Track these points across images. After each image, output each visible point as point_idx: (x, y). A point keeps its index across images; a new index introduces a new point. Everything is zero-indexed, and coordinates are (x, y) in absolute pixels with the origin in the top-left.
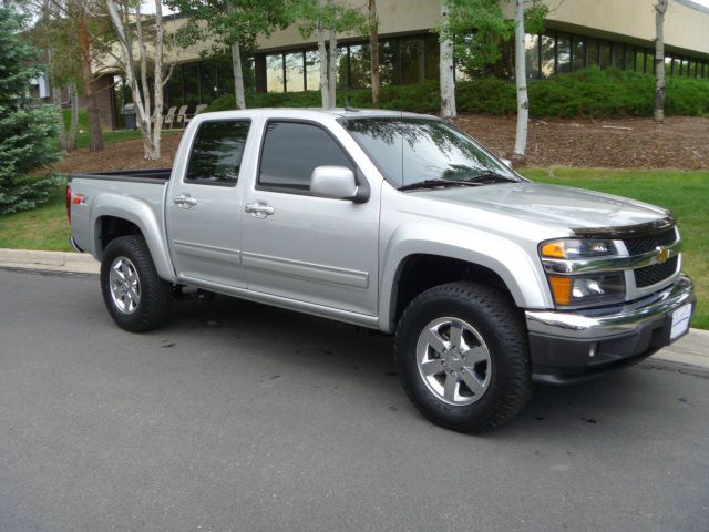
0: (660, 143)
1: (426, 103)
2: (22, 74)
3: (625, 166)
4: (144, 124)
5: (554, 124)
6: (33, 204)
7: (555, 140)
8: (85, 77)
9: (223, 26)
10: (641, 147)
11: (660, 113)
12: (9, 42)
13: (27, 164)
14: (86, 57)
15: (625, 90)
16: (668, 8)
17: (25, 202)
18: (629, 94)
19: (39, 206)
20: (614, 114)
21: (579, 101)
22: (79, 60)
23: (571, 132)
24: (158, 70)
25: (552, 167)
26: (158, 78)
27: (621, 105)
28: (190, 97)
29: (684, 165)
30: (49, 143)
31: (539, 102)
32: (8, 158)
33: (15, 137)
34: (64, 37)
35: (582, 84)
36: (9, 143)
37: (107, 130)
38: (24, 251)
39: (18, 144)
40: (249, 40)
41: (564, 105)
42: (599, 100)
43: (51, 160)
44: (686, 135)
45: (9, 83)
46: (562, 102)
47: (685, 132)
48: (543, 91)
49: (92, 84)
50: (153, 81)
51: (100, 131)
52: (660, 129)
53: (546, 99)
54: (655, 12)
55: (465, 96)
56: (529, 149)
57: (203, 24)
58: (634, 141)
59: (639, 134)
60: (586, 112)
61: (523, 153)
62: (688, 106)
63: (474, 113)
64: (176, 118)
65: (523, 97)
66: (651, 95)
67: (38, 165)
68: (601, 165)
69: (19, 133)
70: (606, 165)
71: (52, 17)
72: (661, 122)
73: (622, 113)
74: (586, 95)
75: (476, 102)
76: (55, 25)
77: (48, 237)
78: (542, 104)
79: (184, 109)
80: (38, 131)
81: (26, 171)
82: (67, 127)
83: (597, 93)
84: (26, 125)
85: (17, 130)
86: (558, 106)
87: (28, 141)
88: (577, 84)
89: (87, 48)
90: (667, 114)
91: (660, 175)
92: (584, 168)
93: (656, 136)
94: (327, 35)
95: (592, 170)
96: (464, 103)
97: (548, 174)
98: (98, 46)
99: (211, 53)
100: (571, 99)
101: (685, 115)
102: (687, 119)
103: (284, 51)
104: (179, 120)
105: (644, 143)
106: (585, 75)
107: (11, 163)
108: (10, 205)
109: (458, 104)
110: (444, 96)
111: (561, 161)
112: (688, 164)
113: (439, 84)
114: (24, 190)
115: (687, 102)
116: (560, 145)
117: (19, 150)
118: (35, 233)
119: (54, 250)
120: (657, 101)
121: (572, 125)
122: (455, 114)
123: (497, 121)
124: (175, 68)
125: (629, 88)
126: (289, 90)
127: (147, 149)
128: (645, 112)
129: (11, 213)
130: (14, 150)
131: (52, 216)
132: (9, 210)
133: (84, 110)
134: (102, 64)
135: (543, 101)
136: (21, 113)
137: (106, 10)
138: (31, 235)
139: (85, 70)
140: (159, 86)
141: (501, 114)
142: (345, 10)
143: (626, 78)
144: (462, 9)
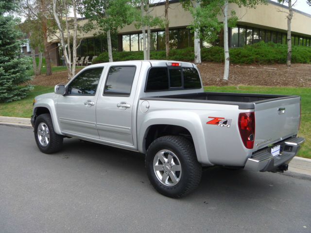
0: (287, 75)
1: (189, 57)
2: (16, 44)
3: (270, 85)
4: (68, 65)
5: (243, 67)
6: (19, 98)
7: (242, 74)
8: (45, 44)
9: (103, 23)
10: (278, 77)
11: (289, 62)
12: (11, 30)
13: (17, 81)
14: (45, 36)
15: (275, 52)
16: (293, 18)
17: (16, 97)
18: (276, 54)
19: (22, 99)
20: (269, 62)
21: (254, 57)
22: (42, 37)
23: (250, 70)
24: (74, 42)
25: (239, 85)
26: (74, 45)
27: (273, 58)
28: (90, 53)
29: (295, 85)
30: (27, 72)
31: (237, 57)
32: (9, 79)
33: (13, 70)
34: (36, 27)
35: (256, 50)
36: (10, 72)
37: (55, 66)
38: (15, 118)
39: (14, 73)
40: (115, 29)
41: (247, 58)
42: (263, 57)
43: (27, 80)
44: (300, 72)
45: (10, 47)
46: (246, 57)
47: (299, 70)
48: (239, 52)
49: (48, 47)
50: (73, 46)
51: (50, 67)
52: (289, 69)
53: (240, 56)
54: (287, 19)
55: (205, 54)
56: (230, 77)
57: (95, 22)
58: (276, 74)
59: (279, 71)
60: (256, 62)
61: (227, 79)
62: (303, 59)
63: (208, 61)
64: (84, 62)
65: (227, 55)
66: (285, 54)
67: (22, 82)
68: (260, 84)
69: (14, 69)
70: (262, 85)
71: (31, 19)
72: (290, 66)
73: (273, 62)
74: (257, 54)
75: (210, 57)
76: (32, 22)
77: (24, 112)
78: (238, 58)
79: (87, 58)
80: (22, 68)
81: (17, 84)
82: (37, 64)
83: (262, 53)
84: (17, 65)
85: (14, 67)
86: (245, 59)
87: (18, 72)
88: (254, 49)
89: (46, 32)
90: (292, 62)
91: (284, 89)
92: (253, 86)
93: (286, 72)
94: (146, 28)
95: (256, 87)
96: (204, 57)
97: (236, 88)
98: (50, 31)
99: (98, 34)
100: (250, 56)
101: (301, 63)
102: (302, 65)
103: (130, 34)
104: (85, 62)
105: (280, 75)
106: (258, 45)
107: (11, 81)
108: (10, 98)
109: (202, 58)
110: (196, 54)
111: (243, 83)
112: (298, 85)
113: (194, 49)
114: (16, 92)
115: (302, 57)
116: (243, 76)
117: (14, 75)
118: (19, 110)
119: (26, 117)
120: (288, 57)
121: (251, 67)
122: (200, 62)
123: (218, 65)
124: (82, 41)
125: (276, 51)
126: (132, 50)
127: (69, 75)
128: (283, 61)
129: (10, 102)
130: (12, 76)
131: (27, 103)
132: (9, 100)
133: (44, 57)
134: (52, 38)
135: (238, 56)
136: (15, 60)
137: (53, 17)
138: (17, 111)
139: (45, 41)
140: (75, 49)
141: (220, 62)
142: (154, 17)
143: (276, 47)
144: (200, 18)
